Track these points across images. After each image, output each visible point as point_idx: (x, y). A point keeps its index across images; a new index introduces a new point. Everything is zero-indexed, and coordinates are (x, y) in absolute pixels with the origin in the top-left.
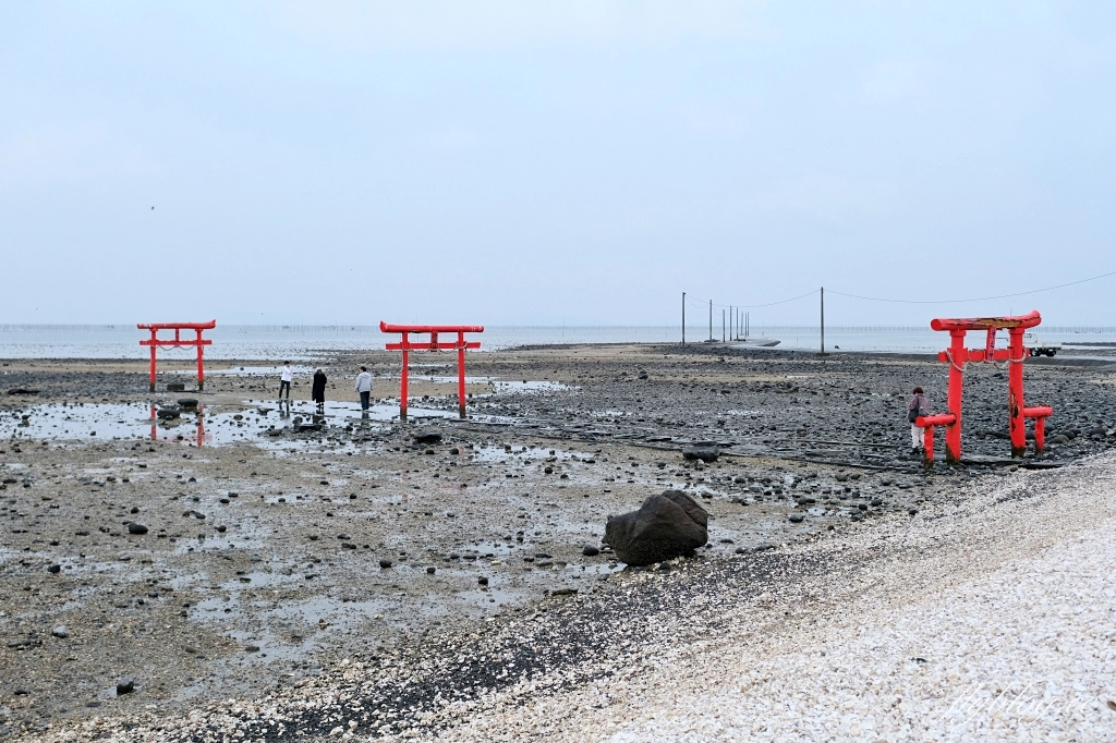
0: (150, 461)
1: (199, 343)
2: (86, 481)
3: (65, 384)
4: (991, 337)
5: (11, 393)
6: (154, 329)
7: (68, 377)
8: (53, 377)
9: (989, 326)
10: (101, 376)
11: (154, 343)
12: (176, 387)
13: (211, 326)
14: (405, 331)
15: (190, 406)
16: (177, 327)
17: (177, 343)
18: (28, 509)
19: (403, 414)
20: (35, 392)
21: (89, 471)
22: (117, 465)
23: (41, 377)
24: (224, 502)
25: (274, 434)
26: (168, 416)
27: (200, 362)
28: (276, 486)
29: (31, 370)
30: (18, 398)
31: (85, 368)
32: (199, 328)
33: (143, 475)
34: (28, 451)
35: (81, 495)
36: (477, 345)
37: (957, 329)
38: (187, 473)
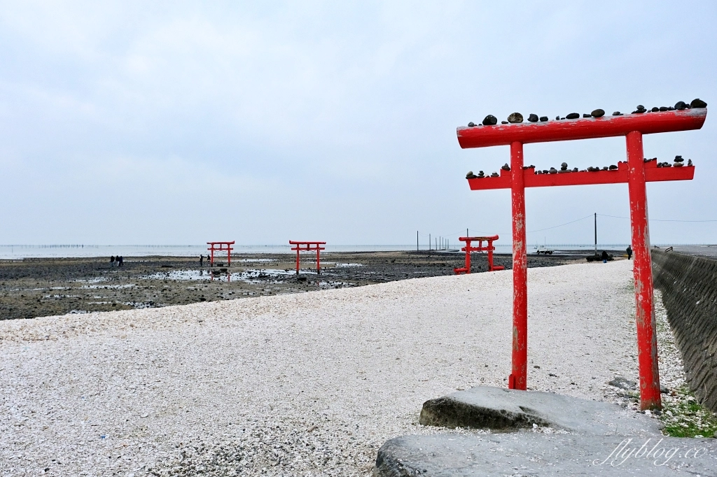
0: (209, 285)
1: (229, 249)
2: (188, 290)
3: (181, 264)
4: (480, 243)
5: (163, 267)
6: (213, 244)
7: (182, 262)
8: (177, 262)
9: (480, 239)
10: (194, 262)
11: (212, 249)
12: (221, 265)
13: (233, 243)
14: (298, 244)
15: (224, 271)
16: (221, 243)
17: (221, 249)
18: (171, 296)
19: (297, 273)
20: (171, 267)
21: (189, 288)
22: (198, 286)
23: (173, 262)
24: (230, 294)
25: (251, 278)
26: (216, 274)
27: (229, 258)
28: (247, 291)
29: (169, 260)
30: (165, 269)
31: (189, 260)
32: (229, 244)
33: (206, 288)
34: (170, 282)
35: (187, 293)
36: (324, 249)
37: (468, 240)
38: (219, 288)
